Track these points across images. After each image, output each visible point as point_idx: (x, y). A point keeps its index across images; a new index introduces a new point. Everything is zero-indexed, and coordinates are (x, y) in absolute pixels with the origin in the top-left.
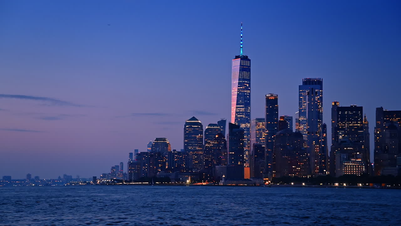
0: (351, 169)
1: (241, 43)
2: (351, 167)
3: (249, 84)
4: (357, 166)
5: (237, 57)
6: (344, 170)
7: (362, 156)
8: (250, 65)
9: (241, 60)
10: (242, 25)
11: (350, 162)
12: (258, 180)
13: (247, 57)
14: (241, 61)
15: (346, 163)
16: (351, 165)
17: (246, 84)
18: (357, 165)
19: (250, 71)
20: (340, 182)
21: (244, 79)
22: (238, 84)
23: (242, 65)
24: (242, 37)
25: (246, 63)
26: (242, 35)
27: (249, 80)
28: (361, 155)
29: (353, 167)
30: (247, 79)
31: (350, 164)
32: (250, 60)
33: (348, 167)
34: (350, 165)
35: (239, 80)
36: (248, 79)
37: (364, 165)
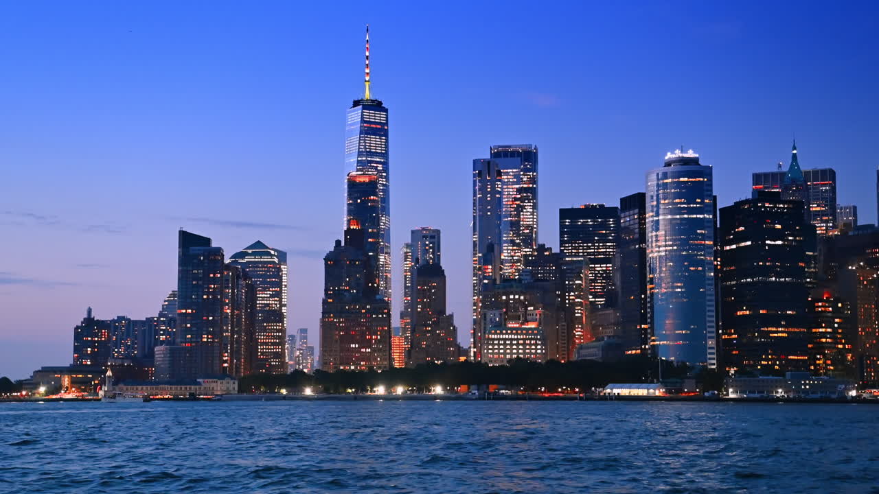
0: (505, 349)
1: (367, 71)
2: (505, 344)
3: (385, 164)
4: (521, 342)
5: (356, 103)
6: (487, 351)
7: (540, 315)
8: (387, 120)
9: (363, 108)
10: (367, 30)
11: (504, 332)
12: (219, 382)
13: (380, 103)
14: (362, 112)
15: (492, 334)
16: (506, 339)
17: (375, 165)
18: (521, 339)
19: (386, 135)
20: (390, 384)
21: (371, 154)
22: (356, 165)
23: (366, 122)
24: (367, 59)
25: (378, 117)
26: (367, 54)
27: (385, 155)
28: (537, 311)
29: (511, 344)
30: (379, 153)
31: (504, 336)
32: (386, 110)
33: (499, 345)
34: (502, 339)
35: (360, 154)
36: (381, 153)
37: (539, 340)
